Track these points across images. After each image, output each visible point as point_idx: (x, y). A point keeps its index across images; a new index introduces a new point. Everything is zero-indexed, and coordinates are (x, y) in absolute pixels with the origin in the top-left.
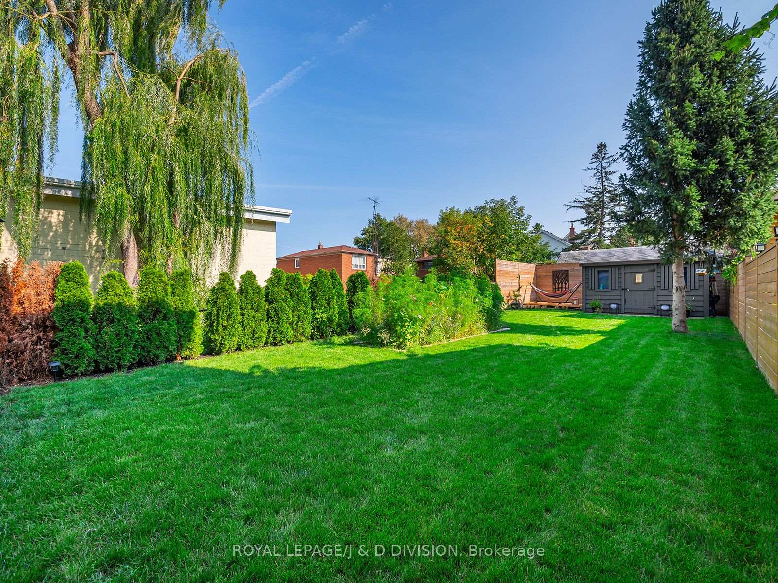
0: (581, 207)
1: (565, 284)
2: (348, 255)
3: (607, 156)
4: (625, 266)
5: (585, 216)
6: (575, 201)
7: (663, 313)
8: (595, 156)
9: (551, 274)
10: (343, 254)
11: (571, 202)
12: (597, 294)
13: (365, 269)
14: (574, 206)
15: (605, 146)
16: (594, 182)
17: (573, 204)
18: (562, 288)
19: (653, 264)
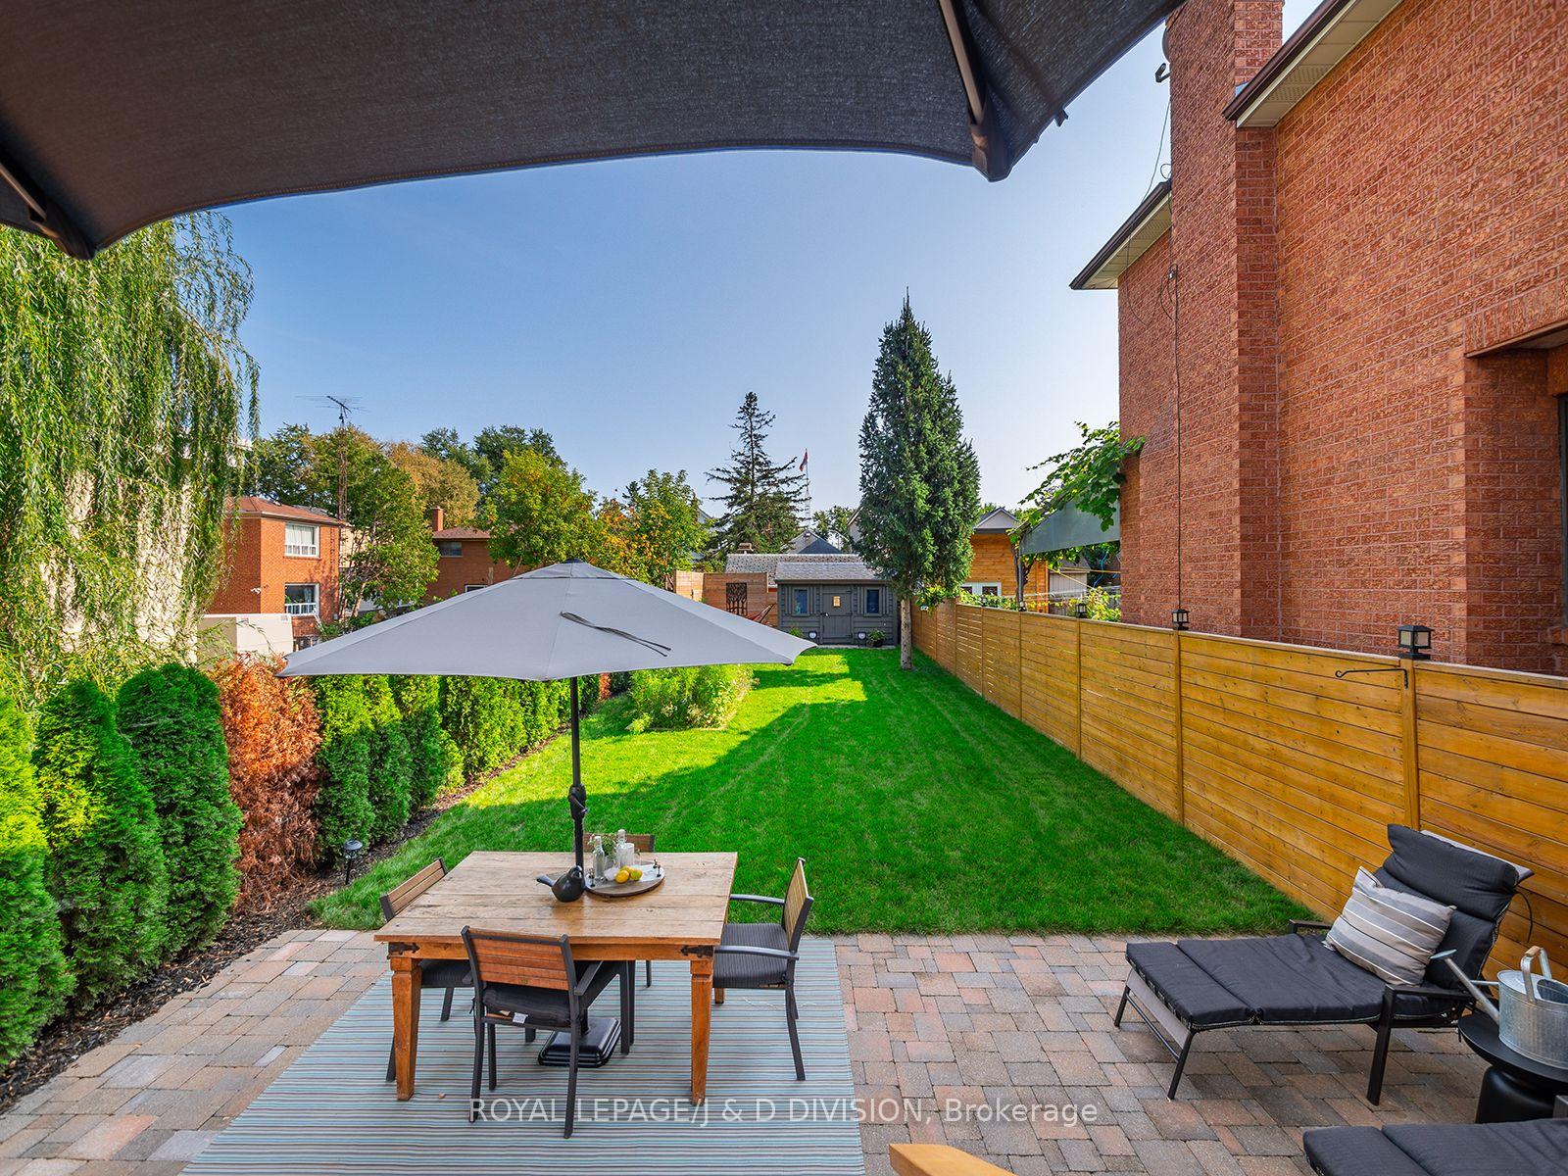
0: (729, 480)
1: (743, 603)
2: (276, 523)
3: (757, 412)
4: (824, 585)
5: (731, 493)
6: (718, 470)
7: (861, 642)
8: (744, 410)
9: (725, 587)
10: (263, 520)
11: (712, 470)
12: (795, 619)
13: (316, 556)
14: (718, 478)
15: (755, 399)
16: (741, 446)
17: (717, 474)
18: (738, 608)
19: (849, 585)
